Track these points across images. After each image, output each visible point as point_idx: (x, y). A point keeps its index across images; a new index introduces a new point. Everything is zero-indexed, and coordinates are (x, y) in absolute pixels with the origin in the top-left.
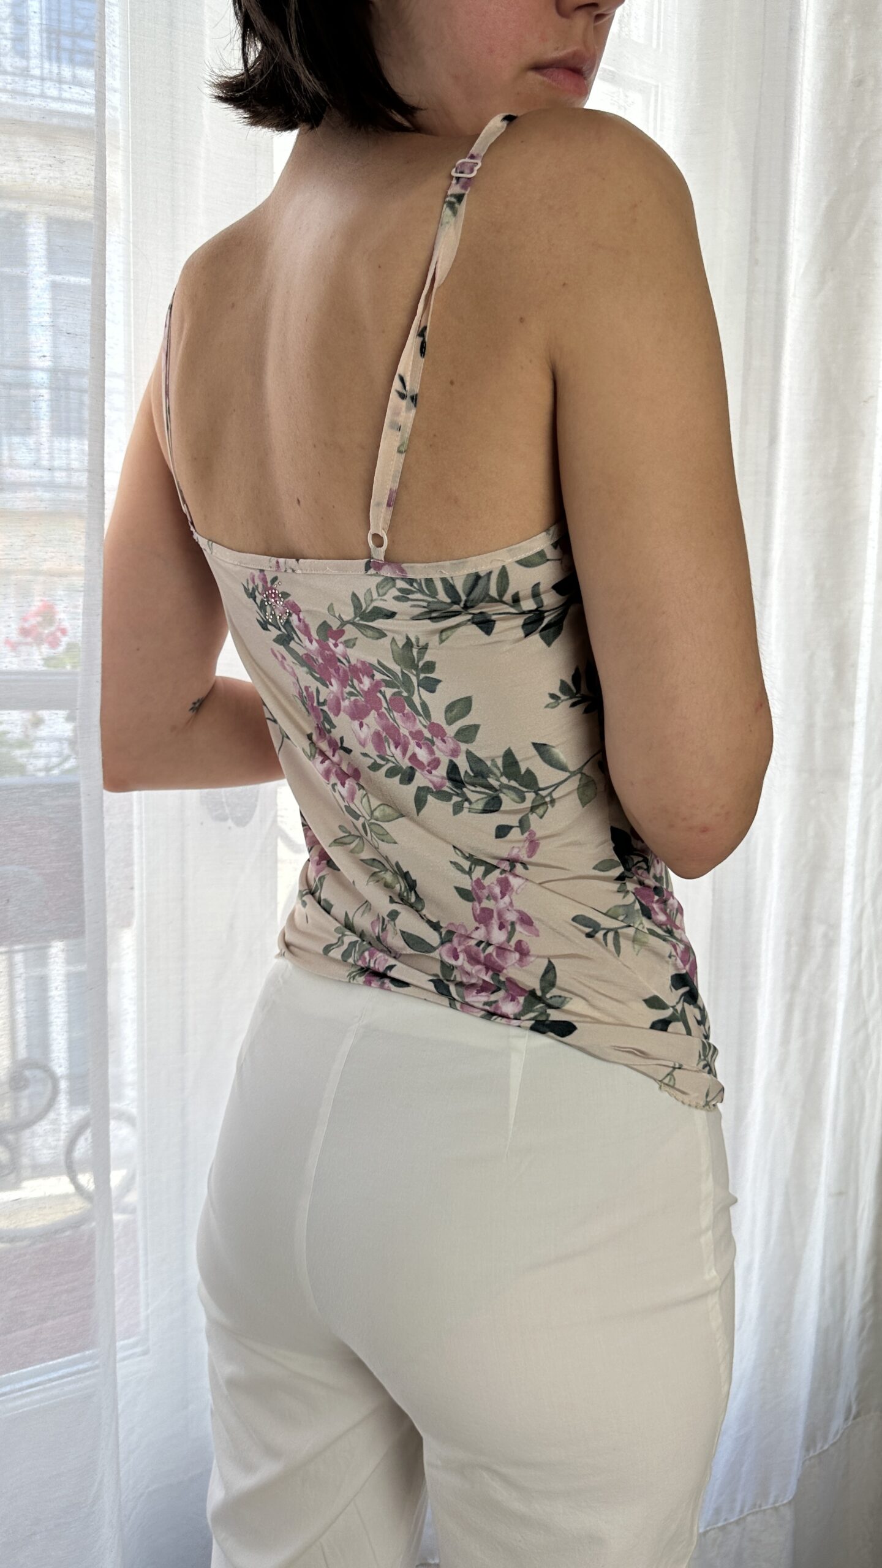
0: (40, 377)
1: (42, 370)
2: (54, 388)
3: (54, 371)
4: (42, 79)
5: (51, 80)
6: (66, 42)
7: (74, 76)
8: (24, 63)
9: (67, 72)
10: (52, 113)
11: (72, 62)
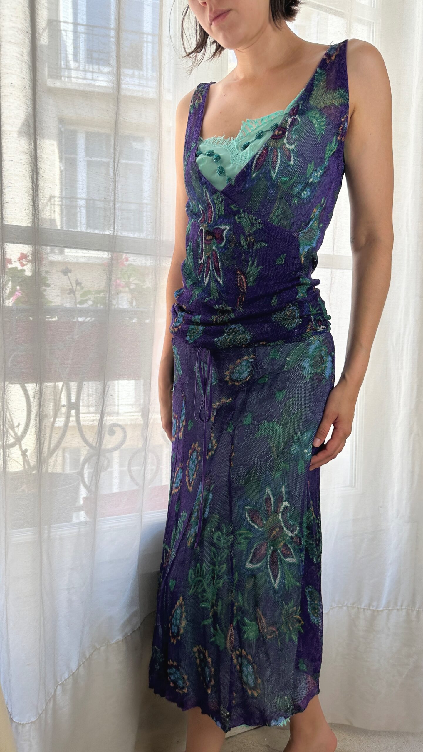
0: (81, 203)
1: (83, 199)
2: (88, 207)
3: (87, 200)
4: (85, 71)
5: (89, 71)
6: (95, 55)
7: (99, 69)
8: (77, 64)
10: (89, 85)
11: (98, 64)
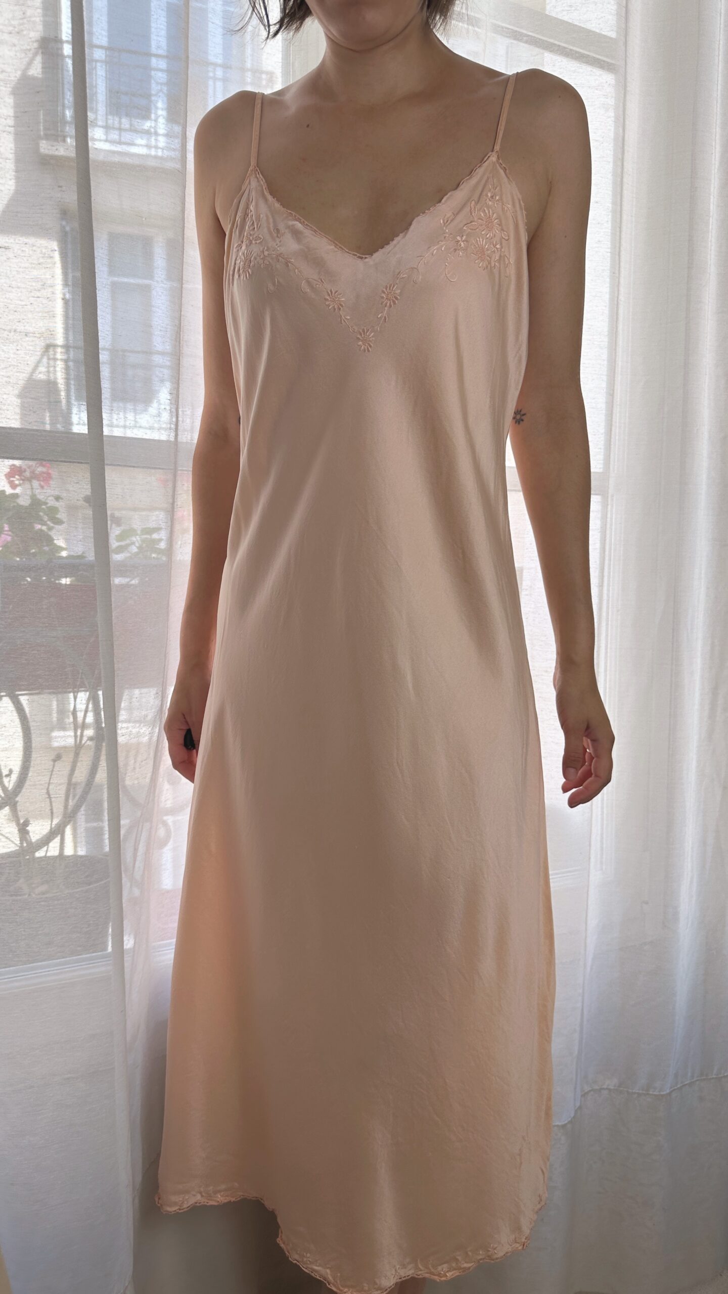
4: (107, 128)
9: (125, 122)
